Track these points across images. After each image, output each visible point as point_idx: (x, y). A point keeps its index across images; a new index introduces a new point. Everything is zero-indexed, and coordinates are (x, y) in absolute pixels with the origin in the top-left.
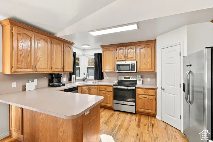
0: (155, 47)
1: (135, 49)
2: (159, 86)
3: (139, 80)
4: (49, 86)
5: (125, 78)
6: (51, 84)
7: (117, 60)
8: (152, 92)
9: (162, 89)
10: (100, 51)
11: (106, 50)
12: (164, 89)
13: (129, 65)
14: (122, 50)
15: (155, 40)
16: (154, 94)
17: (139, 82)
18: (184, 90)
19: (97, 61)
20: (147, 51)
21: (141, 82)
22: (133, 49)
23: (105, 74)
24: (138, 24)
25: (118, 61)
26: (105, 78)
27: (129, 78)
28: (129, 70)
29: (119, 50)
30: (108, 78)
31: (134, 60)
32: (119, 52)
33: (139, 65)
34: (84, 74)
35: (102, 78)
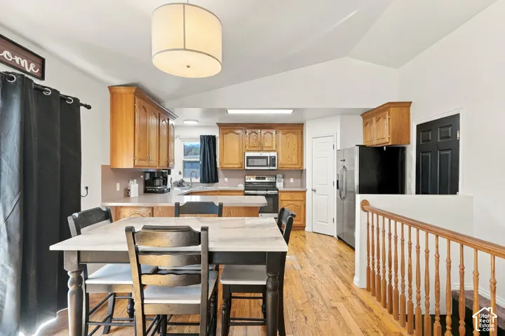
0: (302, 133)
1: (274, 133)
2: (309, 187)
3: (279, 181)
4: (146, 191)
5: (257, 178)
6: (149, 188)
7: (247, 149)
8: (299, 196)
9: (312, 190)
10: (215, 132)
11: (227, 131)
12: (315, 191)
13: (266, 158)
14: (254, 134)
15: (303, 124)
16: (302, 199)
17: (279, 185)
18: (338, 188)
19: (207, 148)
20: (293, 138)
21: (282, 184)
22: (272, 134)
23: (220, 173)
24: (294, 110)
25: (248, 151)
26: (220, 180)
27: (264, 178)
28: (267, 166)
29: (249, 134)
30: (226, 179)
31: (274, 151)
32: (250, 137)
33: (280, 158)
34: (180, 173)
35: (216, 180)
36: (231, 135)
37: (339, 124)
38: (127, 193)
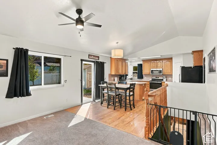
5: (156, 78)
6: (120, 79)
10: (141, 63)
13: (158, 70)
15: (172, 58)
17: (164, 80)
20: (168, 63)
22: (161, 62)
23: (144, 76)
25: (152, 68)
26: (144, 78)
27: (159, 78)
28: (158, 73)
29: (153, 63)
30: (146, 78)
31: (161, 68)
32: (153, 64)
33: (164, 70)
34: (132, 76)
35: (142, 78)
36: (146, 63)
37: (182, 58)
38: (114, 80)
